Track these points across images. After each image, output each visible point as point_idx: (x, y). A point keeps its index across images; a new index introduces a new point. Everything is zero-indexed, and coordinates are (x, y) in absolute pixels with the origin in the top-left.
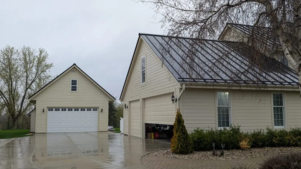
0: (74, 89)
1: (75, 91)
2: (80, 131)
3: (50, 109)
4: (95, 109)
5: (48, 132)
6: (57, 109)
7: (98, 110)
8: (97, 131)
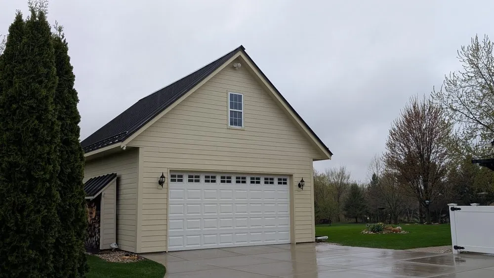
0: (236, 120)
1: (237, 127)
2: (252, 243)
3: (177, 177)
4: (283, 180)
5: (170, 248)
6: (194, 177)
7: (288, 182)
8: (288, 241)
